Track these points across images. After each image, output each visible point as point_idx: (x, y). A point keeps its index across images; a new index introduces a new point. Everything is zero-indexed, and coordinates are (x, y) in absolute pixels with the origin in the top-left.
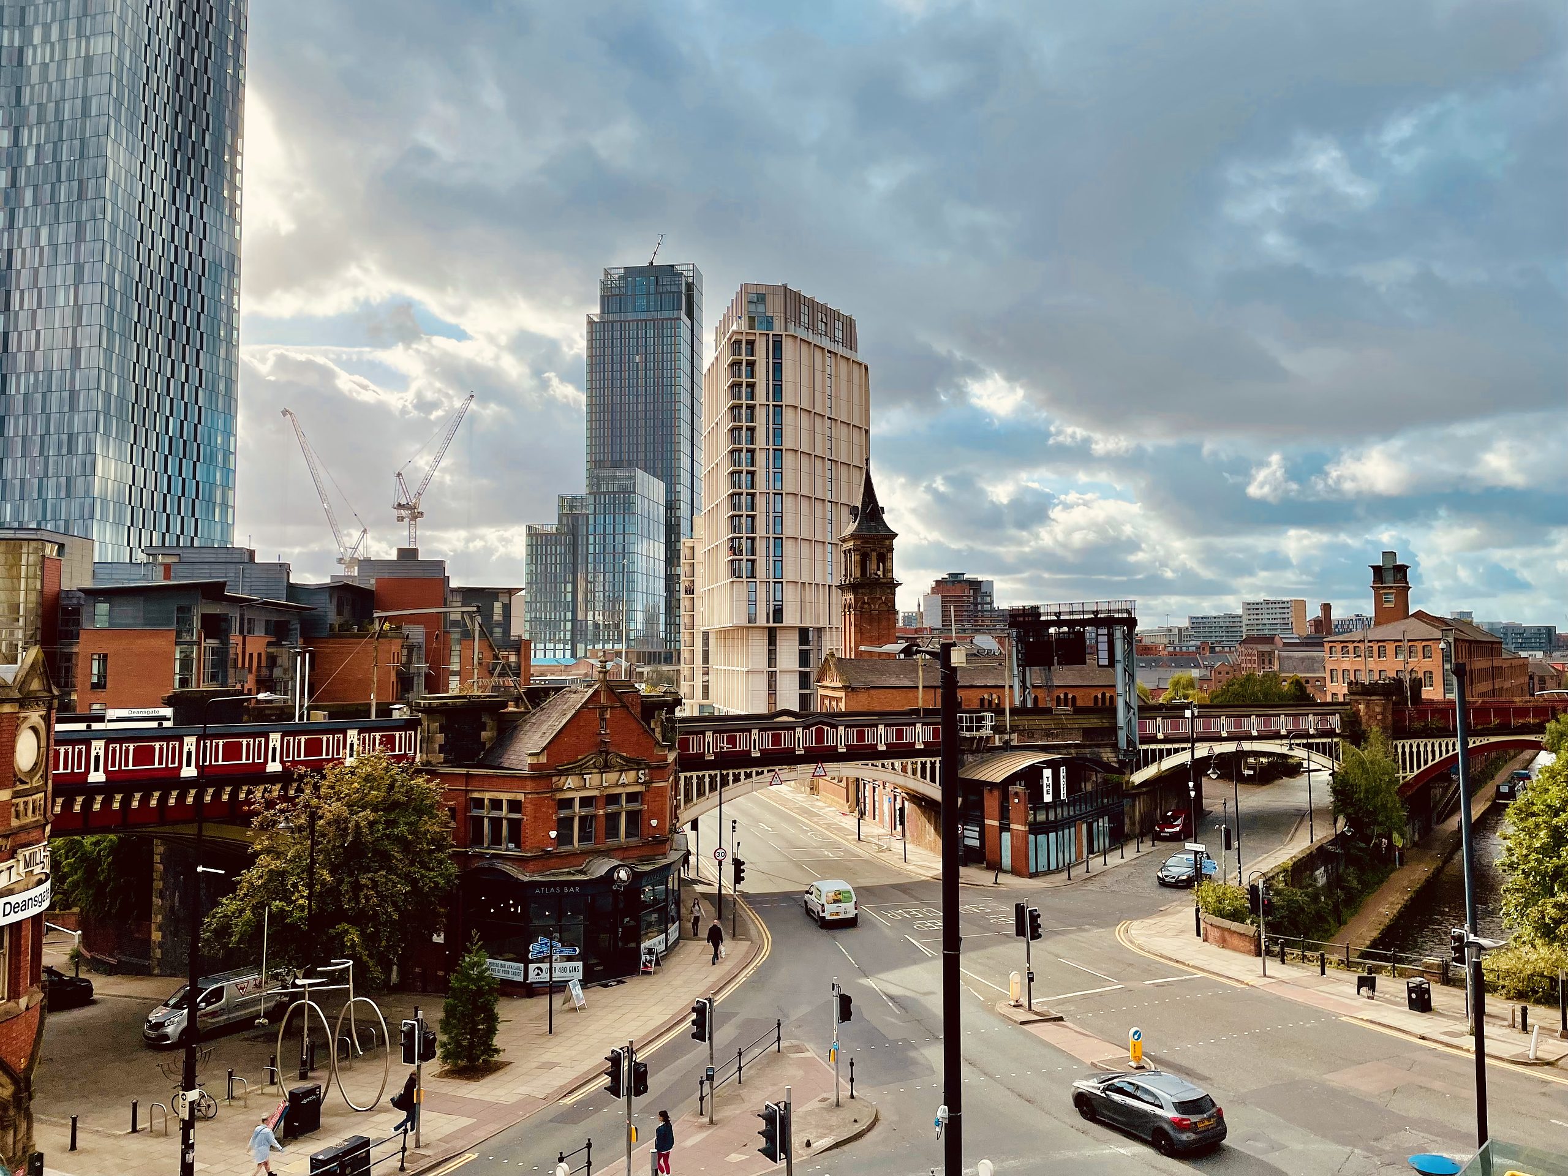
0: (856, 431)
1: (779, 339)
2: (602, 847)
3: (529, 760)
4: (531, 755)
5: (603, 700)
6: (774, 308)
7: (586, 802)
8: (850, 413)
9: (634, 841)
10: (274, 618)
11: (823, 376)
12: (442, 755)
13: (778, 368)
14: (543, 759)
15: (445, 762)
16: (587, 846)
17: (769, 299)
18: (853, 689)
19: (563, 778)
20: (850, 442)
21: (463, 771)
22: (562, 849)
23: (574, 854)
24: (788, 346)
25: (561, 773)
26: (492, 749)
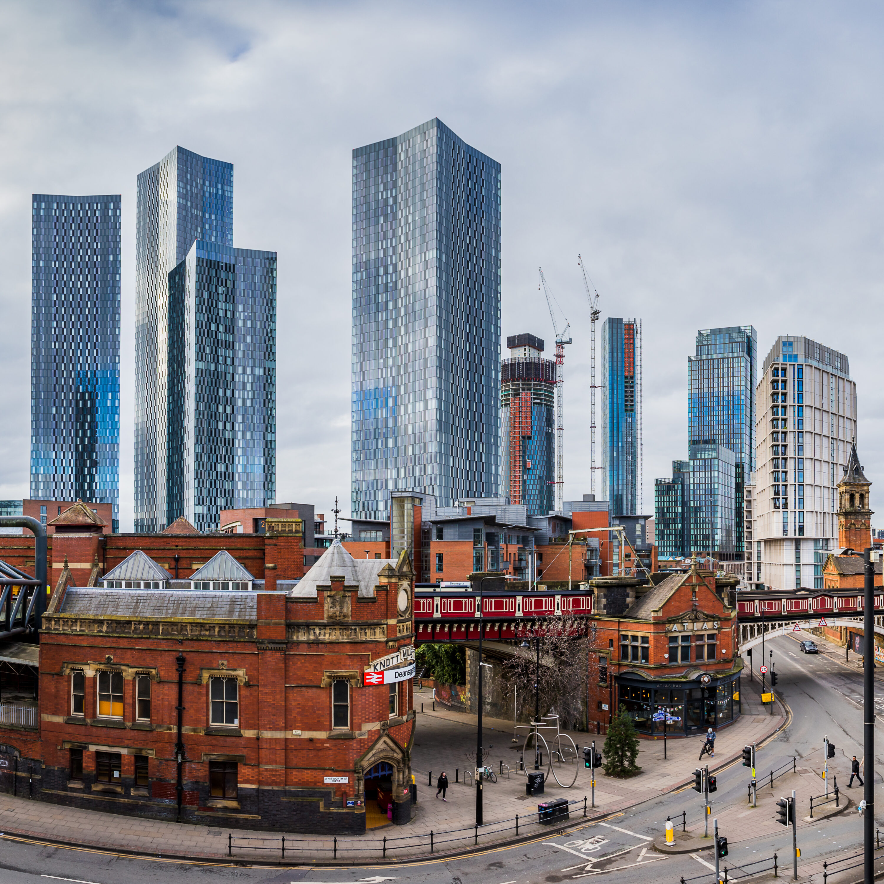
0: (848, 421)
1: (801, 367)
2: (694, 663)
3: (653, 614)
4: (654, 611)
5: (694, 581)
6: (798, 349)
7: (685, 638)
8: (845, 410)
9: (712, 661)
10: (521, 535)
11: (828, 389)
12: (605, 611)
13: (800, 383)
14: (660, 614)
15: (607, 614)
16: (686, 663)
17: (795, 345)
18: (844, 575)
19: (672, 625)
20: (845, 428)
21: (617, 619)
22: (672, 664)
23: (679, 667)
24: (807, 371)
25: (670, 622)
26: (632, 607)
